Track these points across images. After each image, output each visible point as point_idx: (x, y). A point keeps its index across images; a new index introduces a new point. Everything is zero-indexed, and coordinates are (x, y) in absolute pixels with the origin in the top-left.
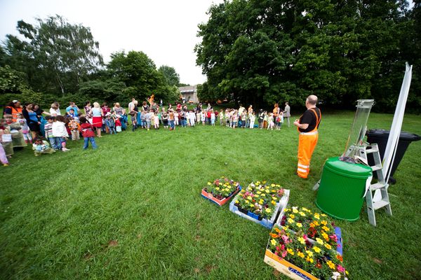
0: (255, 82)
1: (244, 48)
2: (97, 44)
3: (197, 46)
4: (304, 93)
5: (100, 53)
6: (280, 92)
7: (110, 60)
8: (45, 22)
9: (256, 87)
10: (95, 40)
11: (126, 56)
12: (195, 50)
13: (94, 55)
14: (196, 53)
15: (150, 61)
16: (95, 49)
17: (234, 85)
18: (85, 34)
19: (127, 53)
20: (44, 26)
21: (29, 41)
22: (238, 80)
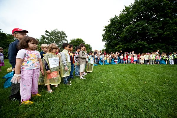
0: (138, 44)
1: (132, 30)
2: (67, 36)
3: (103, 34)
4: (172, 48)
5: (67, 40)
6: (154, 48)
7: (70, 42)
8: (53, 31)
9: (139, 47)
10: (66, 35)
11: (75, 40)
12: (102, 36)
13: (65, 40)
14: (103, 37)
15: (83, 42)
16: (66, 38)
17: (124, 47)
18: (64, 33)
19: (76, 39)
20: (52, 32)
21: (47, 36)
22: (126, 45)
